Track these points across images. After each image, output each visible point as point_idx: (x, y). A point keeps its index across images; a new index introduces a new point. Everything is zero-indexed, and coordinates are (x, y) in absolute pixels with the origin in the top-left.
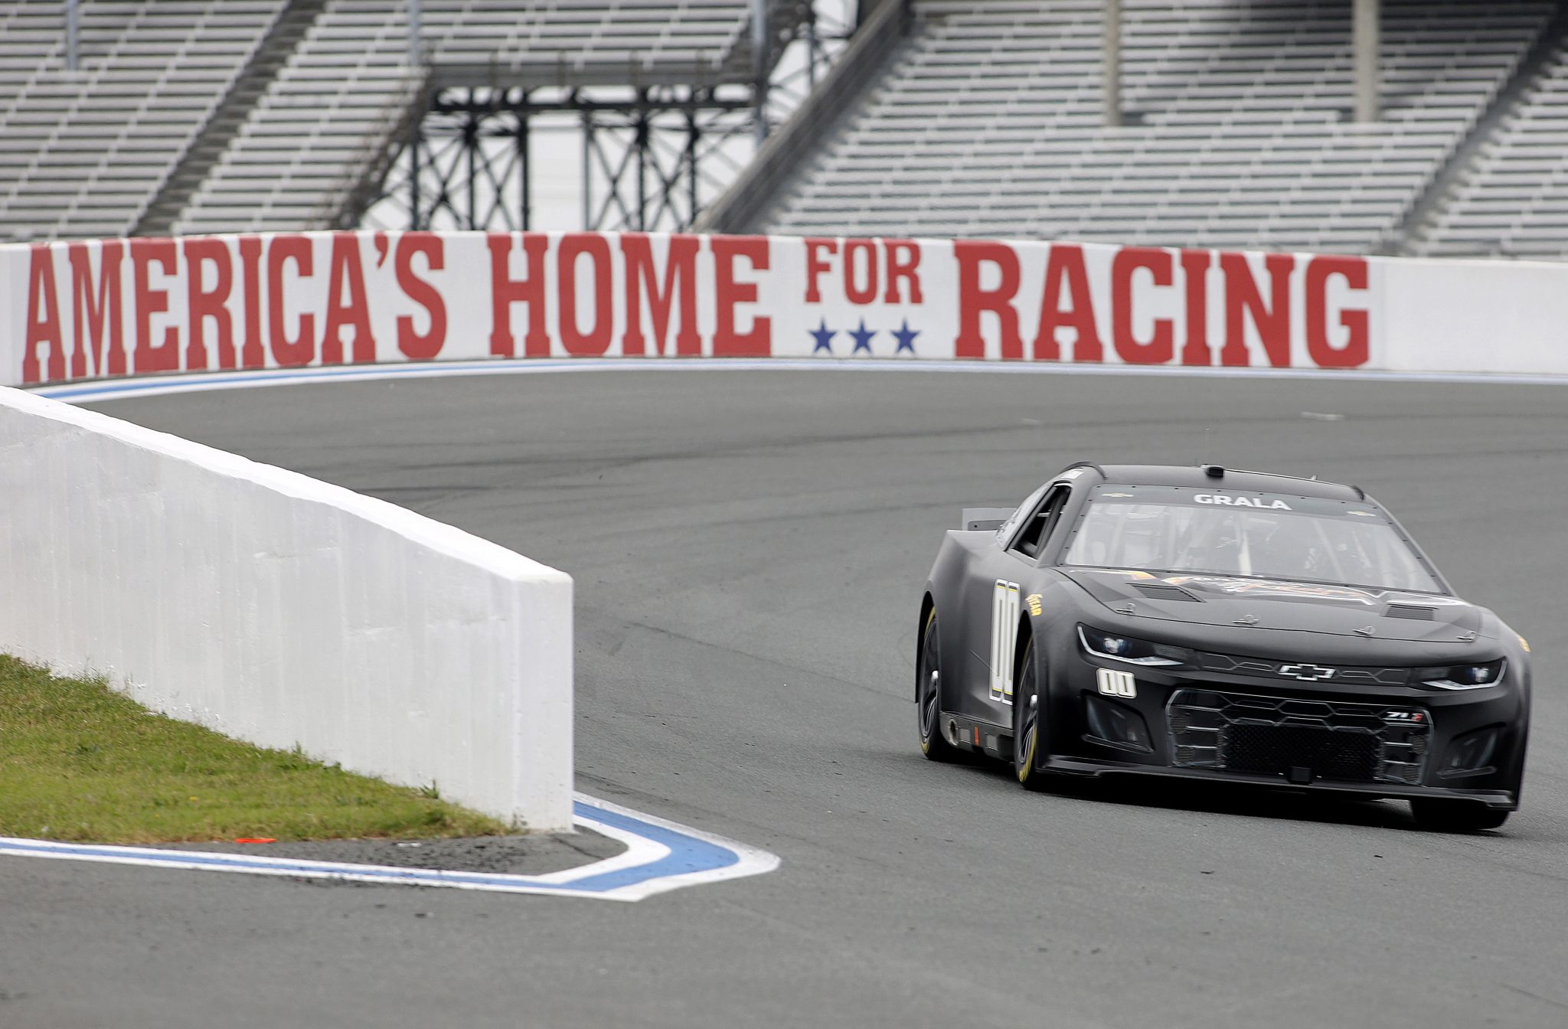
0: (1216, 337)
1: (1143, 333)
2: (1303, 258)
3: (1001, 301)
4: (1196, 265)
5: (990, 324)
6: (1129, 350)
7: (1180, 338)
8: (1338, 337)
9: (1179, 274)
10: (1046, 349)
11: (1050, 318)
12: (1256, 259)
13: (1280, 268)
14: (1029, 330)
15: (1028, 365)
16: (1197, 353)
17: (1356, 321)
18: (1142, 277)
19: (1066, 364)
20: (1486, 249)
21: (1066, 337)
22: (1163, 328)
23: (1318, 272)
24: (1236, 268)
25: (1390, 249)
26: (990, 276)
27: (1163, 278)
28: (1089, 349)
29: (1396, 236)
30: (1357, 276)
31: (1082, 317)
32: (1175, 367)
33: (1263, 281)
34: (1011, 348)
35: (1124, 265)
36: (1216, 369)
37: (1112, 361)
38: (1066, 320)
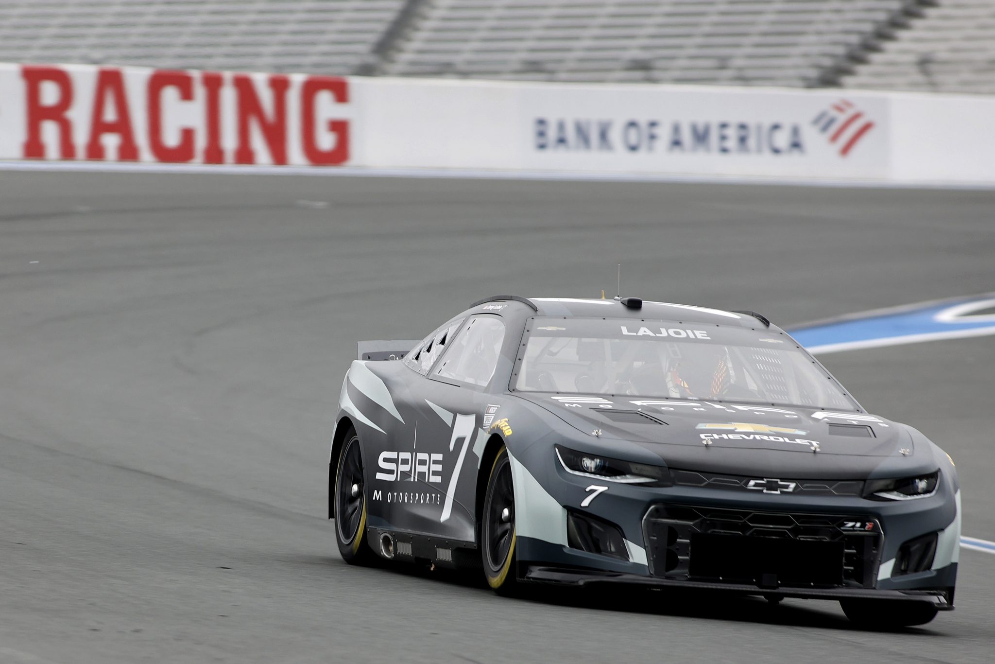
0: (229, 141)
1: (171, 139)
2: (297, 79)
3: (58, 113)
4: (213, 84)
5: (50, 131)
6: (162, 153)
7: (201, 142)
8: (326, 141)
9: (200, 92)
10: (95, 151)
11: (99, 127)
12: (260, 80)
13: (280, 86)
14: (81, 136)
15: (81, 164)
16: (214, 154)
17: (340, 128)
18: (170, 95)
19: (111, 163)
20: (443, 70)
21: (111, 142)
22: (188, 135)
23: (311, 89)
24: (244, 87)
25: (366, 71)
26: (50, 94)
27: (187, 95)
28: (128, 152)
29: (371, 59)
30: (341, 93)
31: (123, 126)
32: (197, 166)
33: (266, 97)
34: (68, 151)
35: (157, 84)
36: (229, 167)
37: (147, 162)
38: (110, 128)
